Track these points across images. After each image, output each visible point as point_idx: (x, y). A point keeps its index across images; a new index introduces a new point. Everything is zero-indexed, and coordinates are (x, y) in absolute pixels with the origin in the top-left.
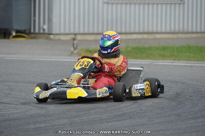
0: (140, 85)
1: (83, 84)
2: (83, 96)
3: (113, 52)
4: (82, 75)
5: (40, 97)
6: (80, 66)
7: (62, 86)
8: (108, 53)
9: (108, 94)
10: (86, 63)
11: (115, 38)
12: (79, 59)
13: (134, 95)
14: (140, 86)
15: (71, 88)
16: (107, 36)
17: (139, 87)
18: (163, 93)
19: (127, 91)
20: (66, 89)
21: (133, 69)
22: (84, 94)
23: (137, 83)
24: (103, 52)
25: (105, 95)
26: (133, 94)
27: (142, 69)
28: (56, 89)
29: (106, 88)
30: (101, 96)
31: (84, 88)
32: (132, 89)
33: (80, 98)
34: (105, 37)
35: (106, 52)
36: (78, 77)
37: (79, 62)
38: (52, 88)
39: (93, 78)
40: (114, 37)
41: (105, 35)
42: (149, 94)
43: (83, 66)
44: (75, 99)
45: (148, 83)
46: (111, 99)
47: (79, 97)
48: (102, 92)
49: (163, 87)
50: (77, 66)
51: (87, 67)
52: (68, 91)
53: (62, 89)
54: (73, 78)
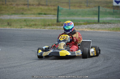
2: (69, 55)
3: (73, 31)
4: (65, 43)
6: (63, 38)
9: (81, 54)
12: (60, 35)
13: (91, 55)
15: (61, 50)
18: (100, 54)
20: (58, 51)
21: (86, 41)
27: (91, 41)
30: (78, 55)
33: (67, 56)
41: (66, 23)
43: (65, 39)
45: (95, 48)
50: (61, 39)
51: (67, 39)
52: (60, 52)
53: (56, 51)
54: (61, 45)
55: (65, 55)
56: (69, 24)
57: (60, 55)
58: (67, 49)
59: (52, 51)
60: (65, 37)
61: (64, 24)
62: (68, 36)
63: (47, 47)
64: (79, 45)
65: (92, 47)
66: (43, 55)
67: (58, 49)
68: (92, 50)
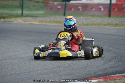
2: (70, 56)
3: (74, 28)
6: (63, 36)
8: (71, 29)
9: (84, 55)
15: (61, 50)
20: (58, 51)
24: (68, 29)
29: (83, 51)
33: (68, 56)
35: (70, 29)
41: (67, 18)
43: (65, 37)
45: (97, 48)
48: (80, 53)
50: (60, 37)
51: (68, 38)
52: (60, 52)
53: (56, 51)
54: (61, 44)
55: (66, 56)
56: (70, 20)
57: (61, 56)
58: (68, 49)
59: (51, 51)
60: (66, 35)
61: (66, 19)
62: (69, 34)
63: (43, 46)
64: (80, 45)
65: (94, 47)
66: (41, 56)
67: (58, 48)
68: (95, 50)
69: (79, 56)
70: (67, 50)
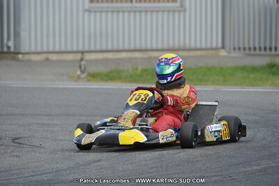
0: (215, 125)
1: (140, 125)
2: (141, 142)
3: (175, 80)
4: (139, 113)
5: (83, 143)
6: (135, 100)
7: (112, 127)
8: (168, 83)
9: (174, 138)
10: (143, 97)
11: (175, 61)
12: (132, 92)
13: (208, 140)
14: (216, 127)
15: (124, 130)
16: (163, 60)
17: (214, 129)
18: (245, 136)
19: (199, 133)
20: (117, 132)
21: (205, 103)
22: (142, 138)
23: (211, 123)
24: (161, 82)
25: (171, 139)
26: (207, 137)
27: (216, 103)
28: (103, 131)
29: (171, 130)
30: (165, 140)
31: (142, 130)
32: (206, 131)
34: (162, 62)
35: (165, 81)
36: (133, 116)
37: (134, 95)
38: (99, 130)
39: (152, 116)
40: (173, 60)
42: (228, 138)
43: (140, 101)
44: (130, 145)
45: (225, 122)
46: (178, 145)
47: (136, 142)
48: (166, 135)
49: (244, 128)
50: (131, 100)
51: (145, 102)
52: (121, 134)
53: (112, 132)
54: (126, 117)
55: (132, 143)
56: (168, 62)
57: (121, 143)
58: (140, 127)
62: (150, 95)
69: (161, 141)
70: (137, 128)
